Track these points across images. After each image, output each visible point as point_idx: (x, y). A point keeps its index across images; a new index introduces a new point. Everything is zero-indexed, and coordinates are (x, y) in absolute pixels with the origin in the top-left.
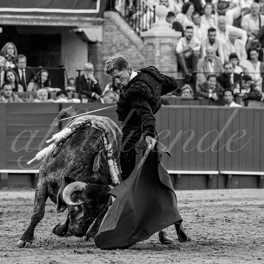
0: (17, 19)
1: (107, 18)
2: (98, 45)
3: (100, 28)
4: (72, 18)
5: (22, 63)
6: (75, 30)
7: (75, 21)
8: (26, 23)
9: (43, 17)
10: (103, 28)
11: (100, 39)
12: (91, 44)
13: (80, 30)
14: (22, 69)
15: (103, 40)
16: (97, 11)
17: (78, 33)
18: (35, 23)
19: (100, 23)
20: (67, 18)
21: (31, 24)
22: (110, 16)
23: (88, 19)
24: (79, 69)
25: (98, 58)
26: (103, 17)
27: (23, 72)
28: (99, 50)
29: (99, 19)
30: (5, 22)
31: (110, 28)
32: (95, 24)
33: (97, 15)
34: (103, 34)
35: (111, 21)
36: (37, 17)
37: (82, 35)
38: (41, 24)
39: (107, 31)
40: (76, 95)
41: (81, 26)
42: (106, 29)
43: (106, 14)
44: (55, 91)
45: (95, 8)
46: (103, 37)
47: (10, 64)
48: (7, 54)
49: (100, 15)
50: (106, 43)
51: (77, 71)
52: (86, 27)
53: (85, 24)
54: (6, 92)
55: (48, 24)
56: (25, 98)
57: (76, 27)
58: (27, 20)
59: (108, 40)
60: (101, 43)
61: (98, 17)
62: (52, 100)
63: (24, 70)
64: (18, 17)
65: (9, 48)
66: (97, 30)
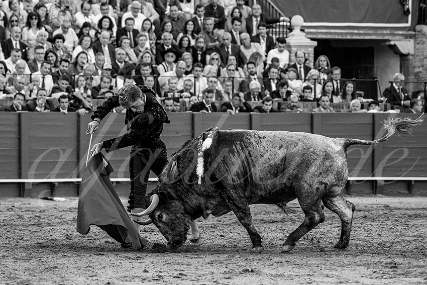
0: (331, 33)
1: (418, 31)
2: (410, 57)
3: (412, 41)
4: (385, 32)
5: (336, 74)
6: (388, 43)
7: (388, 34)
8: (340, 37)
9: (356, 31)
10: (415, 41)
11: (412, 52)
12: (403, 57)
13: (392, 43)
14: (336, 81)
15: (415, 53)
16: (409, 24)
17: (390, 46)
18: (349, 37)
19: (411, 37)
20: (380, 32)
21: (344, 37)
22: (422, 30)
23: (400, 32)
24: (391, 81)
25: (410, 70)
26: (414, 30)
27: (337, 83)
28: (411, 62)
29: (411, 32)
30: (320, 36)
31: (422, 41)
32: (407, 37)
33: (409, 29)
34: (415, 47)
35: (423, 34)
36: (350, 31)
37: (394, 48)
38: (355, 37)
39: (418, 44)
40: (389, 105)
41: (393, 39)
42: (418, 42)
43: (418, 27)
44: (368, 102)
45: (407, 22)
46: (415, 50)
47: (324, 75)
48: (319, 66)
49: (412, 29)
50: (418, 56)
51: (389, 82)
52: (398, 40)
53: (397, 38)
54: (323, 103)
55: (362, 37)
56: (340, 108)
57: (389, 41)
58: (341, 34)
59: (420, 52)
60: (413, 55)
61: (410, 30)
62: (364, 111)
63: (339, 81)
64: (333, 31)
65: (321, 61)
66: (409, 43)
